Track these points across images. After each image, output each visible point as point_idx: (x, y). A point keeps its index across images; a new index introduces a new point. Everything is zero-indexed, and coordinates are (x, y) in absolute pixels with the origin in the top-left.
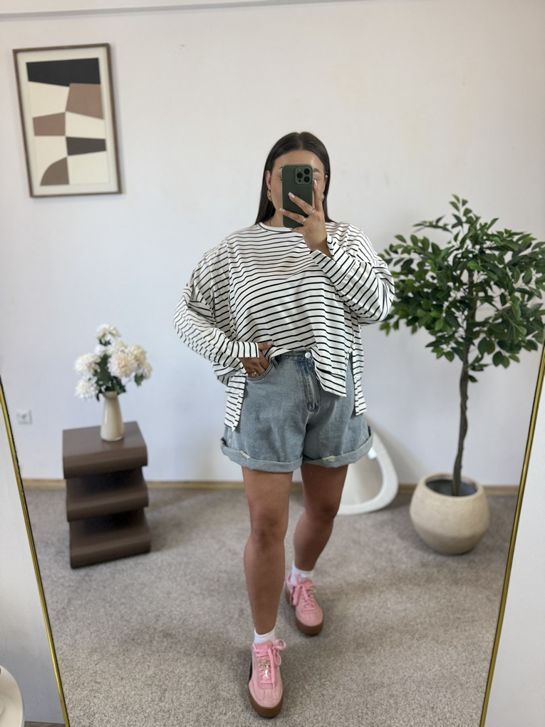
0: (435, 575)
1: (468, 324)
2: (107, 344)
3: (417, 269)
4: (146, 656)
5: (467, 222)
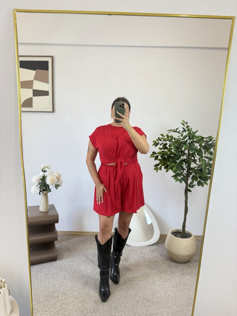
0: (175, 271)
1: (187, 169)
2: (45, 171)
3: (169, 147)
5: (187, 131)
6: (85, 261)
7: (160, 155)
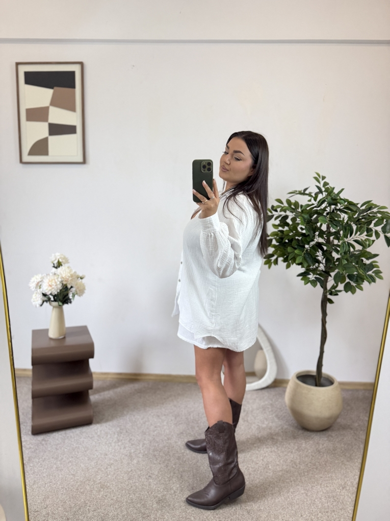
0: (304, 445)
1: (326, 261)
3: (290, 223)
4: (87, 502)
5: (325, 191)
6: (142, 425)
7: (275, 238)
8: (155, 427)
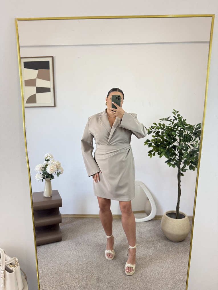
0: (170, 249)
1: (179, 154)
2: (48, 160)
3: (161, 135)
4: (61, 280)
5: (178, 119)
6: (87, 241)
7: (153, 142)
8: (94, 242)
